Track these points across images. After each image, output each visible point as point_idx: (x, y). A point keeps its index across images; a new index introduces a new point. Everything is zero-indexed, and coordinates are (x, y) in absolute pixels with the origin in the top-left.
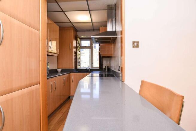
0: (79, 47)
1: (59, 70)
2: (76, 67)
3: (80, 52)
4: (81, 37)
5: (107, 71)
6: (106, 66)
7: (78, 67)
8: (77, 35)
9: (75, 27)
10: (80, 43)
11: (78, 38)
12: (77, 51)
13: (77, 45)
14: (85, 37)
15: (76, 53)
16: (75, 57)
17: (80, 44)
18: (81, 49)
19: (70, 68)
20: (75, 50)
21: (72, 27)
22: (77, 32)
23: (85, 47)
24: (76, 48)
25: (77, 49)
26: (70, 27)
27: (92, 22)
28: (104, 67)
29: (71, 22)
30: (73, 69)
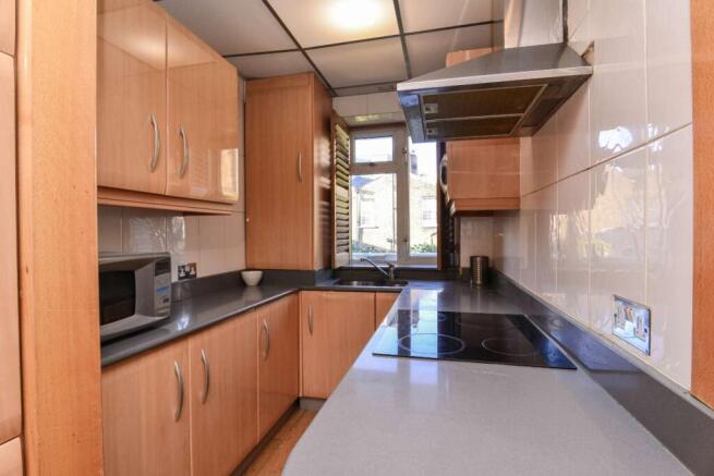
0: (343, 168)
1: (252, 277)
2: (329, 259)
3: (347, 188)
4: (351, 123)
5: (479, 282)
6: (472, 259)
7: (341, 259)
8: (334, 112)
9: (320, 73)
10: (349, 148)
11: (338, 128)
12: (332, 185)
13: (332, 160)
14: (373, 118)
15: (328, 195)
16: (324, 213)
17: (347, 154)
18: (354, 177)
19: (301, 268)
20: (322, 182)
21: (309, 73)
22: (335, 100)
23: (372, 167)
24: (330, 171)
25: (331, 178)
26: (299, 75)
27: (402, 35)
28: (464, 263)
29: (300, 48)
30: (313, 272)
